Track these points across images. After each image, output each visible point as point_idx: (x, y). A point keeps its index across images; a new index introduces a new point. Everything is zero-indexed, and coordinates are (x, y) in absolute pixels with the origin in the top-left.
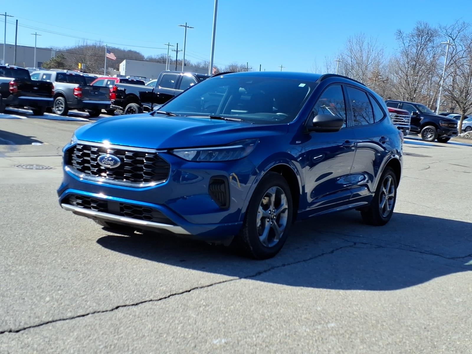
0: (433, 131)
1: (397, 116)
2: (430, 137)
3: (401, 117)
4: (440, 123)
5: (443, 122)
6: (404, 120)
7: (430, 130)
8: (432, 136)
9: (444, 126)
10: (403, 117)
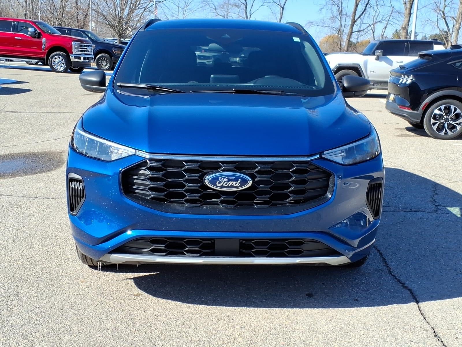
0: (107, 59)
1: (82, 46)
2: (105, 65)
3: (85, 46)
4: (113, 51)
5: (116, 50)
6: (88, 49)
7: (104, 58)
8: (107, 64)
9: (117, 53)
10: (87, 46)
